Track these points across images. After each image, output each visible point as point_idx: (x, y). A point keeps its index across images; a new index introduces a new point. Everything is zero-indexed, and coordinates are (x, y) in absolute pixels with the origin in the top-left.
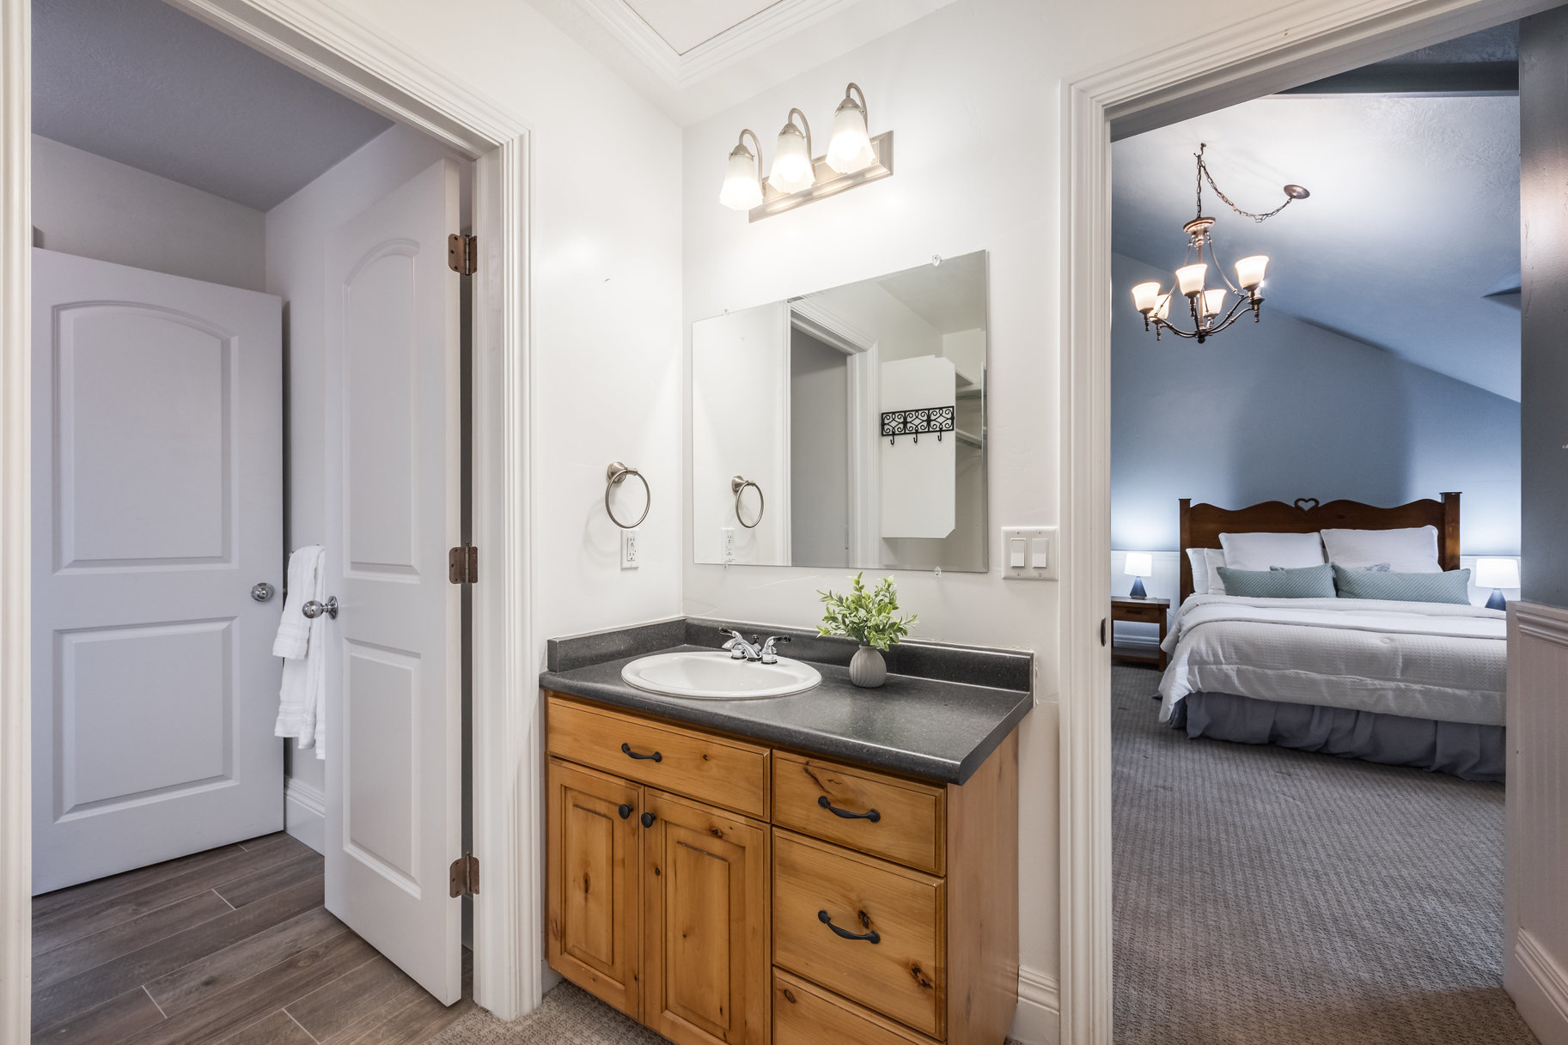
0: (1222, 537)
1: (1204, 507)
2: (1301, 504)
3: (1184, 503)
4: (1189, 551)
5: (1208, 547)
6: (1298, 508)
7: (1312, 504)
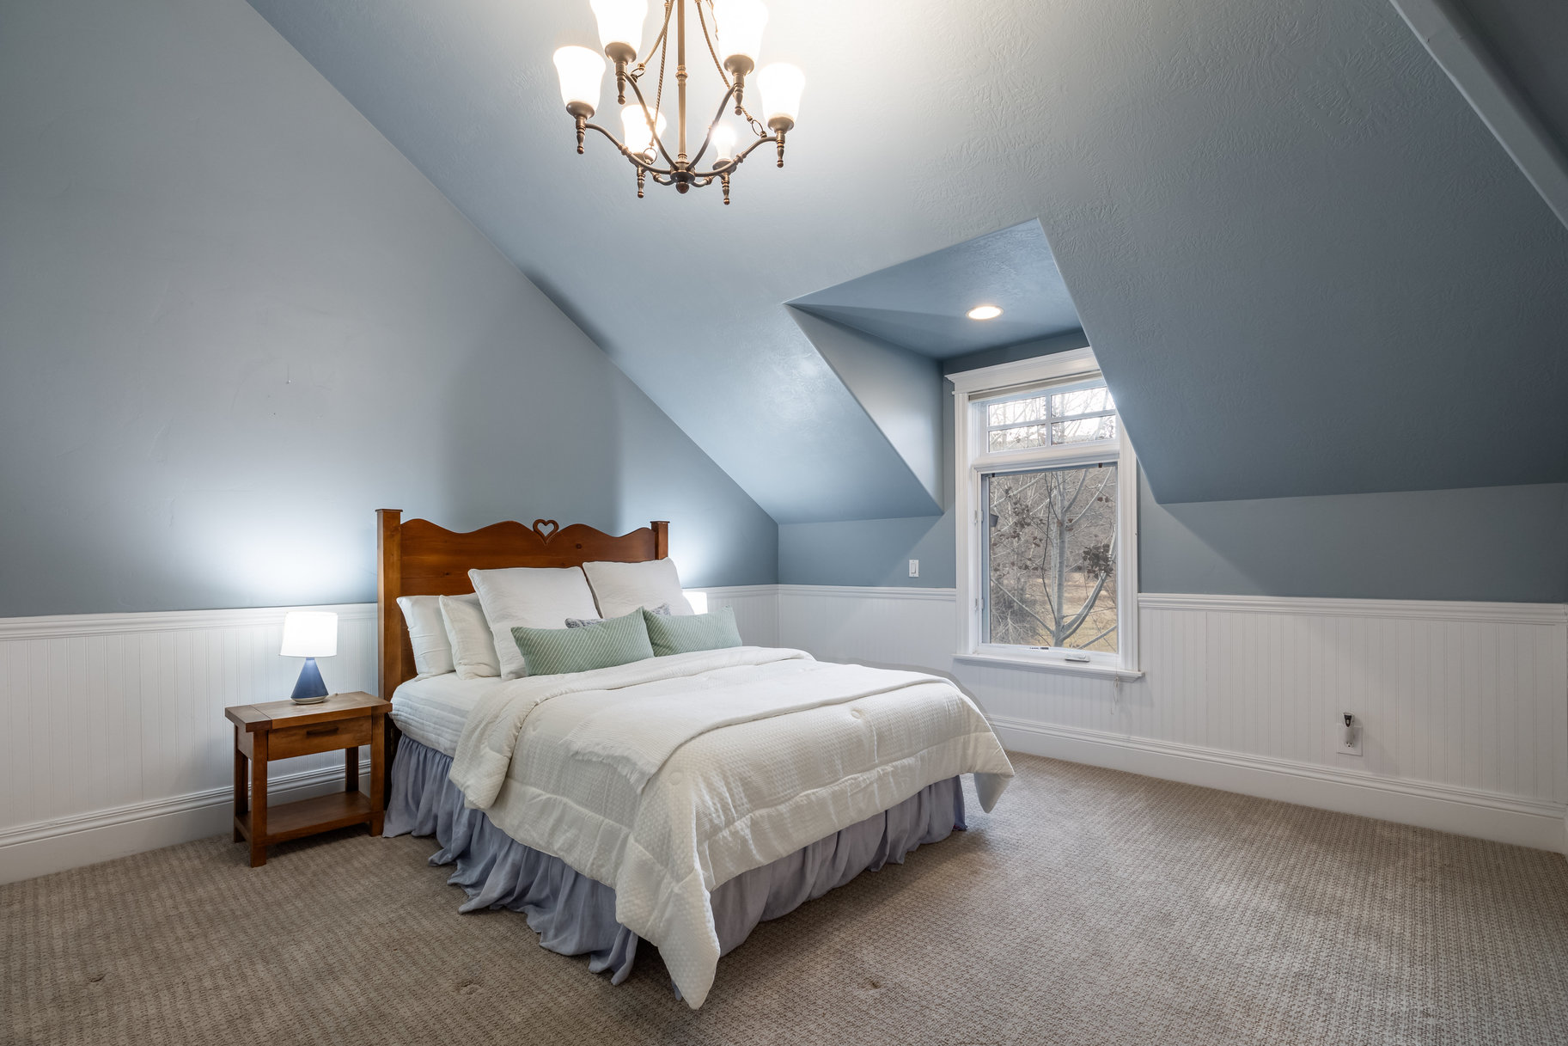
0: (474, 575)
1: (420, 525)
2: (541, 527)
3: (389, 517)
4: (404, 603)
5: (447, 594)
6: (537, 531)
7: (551, 527)
